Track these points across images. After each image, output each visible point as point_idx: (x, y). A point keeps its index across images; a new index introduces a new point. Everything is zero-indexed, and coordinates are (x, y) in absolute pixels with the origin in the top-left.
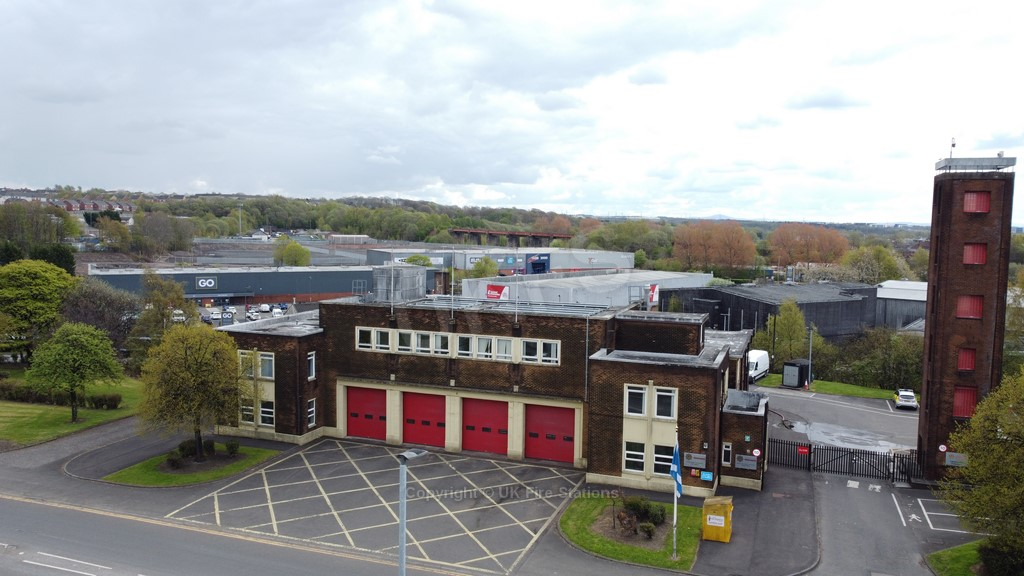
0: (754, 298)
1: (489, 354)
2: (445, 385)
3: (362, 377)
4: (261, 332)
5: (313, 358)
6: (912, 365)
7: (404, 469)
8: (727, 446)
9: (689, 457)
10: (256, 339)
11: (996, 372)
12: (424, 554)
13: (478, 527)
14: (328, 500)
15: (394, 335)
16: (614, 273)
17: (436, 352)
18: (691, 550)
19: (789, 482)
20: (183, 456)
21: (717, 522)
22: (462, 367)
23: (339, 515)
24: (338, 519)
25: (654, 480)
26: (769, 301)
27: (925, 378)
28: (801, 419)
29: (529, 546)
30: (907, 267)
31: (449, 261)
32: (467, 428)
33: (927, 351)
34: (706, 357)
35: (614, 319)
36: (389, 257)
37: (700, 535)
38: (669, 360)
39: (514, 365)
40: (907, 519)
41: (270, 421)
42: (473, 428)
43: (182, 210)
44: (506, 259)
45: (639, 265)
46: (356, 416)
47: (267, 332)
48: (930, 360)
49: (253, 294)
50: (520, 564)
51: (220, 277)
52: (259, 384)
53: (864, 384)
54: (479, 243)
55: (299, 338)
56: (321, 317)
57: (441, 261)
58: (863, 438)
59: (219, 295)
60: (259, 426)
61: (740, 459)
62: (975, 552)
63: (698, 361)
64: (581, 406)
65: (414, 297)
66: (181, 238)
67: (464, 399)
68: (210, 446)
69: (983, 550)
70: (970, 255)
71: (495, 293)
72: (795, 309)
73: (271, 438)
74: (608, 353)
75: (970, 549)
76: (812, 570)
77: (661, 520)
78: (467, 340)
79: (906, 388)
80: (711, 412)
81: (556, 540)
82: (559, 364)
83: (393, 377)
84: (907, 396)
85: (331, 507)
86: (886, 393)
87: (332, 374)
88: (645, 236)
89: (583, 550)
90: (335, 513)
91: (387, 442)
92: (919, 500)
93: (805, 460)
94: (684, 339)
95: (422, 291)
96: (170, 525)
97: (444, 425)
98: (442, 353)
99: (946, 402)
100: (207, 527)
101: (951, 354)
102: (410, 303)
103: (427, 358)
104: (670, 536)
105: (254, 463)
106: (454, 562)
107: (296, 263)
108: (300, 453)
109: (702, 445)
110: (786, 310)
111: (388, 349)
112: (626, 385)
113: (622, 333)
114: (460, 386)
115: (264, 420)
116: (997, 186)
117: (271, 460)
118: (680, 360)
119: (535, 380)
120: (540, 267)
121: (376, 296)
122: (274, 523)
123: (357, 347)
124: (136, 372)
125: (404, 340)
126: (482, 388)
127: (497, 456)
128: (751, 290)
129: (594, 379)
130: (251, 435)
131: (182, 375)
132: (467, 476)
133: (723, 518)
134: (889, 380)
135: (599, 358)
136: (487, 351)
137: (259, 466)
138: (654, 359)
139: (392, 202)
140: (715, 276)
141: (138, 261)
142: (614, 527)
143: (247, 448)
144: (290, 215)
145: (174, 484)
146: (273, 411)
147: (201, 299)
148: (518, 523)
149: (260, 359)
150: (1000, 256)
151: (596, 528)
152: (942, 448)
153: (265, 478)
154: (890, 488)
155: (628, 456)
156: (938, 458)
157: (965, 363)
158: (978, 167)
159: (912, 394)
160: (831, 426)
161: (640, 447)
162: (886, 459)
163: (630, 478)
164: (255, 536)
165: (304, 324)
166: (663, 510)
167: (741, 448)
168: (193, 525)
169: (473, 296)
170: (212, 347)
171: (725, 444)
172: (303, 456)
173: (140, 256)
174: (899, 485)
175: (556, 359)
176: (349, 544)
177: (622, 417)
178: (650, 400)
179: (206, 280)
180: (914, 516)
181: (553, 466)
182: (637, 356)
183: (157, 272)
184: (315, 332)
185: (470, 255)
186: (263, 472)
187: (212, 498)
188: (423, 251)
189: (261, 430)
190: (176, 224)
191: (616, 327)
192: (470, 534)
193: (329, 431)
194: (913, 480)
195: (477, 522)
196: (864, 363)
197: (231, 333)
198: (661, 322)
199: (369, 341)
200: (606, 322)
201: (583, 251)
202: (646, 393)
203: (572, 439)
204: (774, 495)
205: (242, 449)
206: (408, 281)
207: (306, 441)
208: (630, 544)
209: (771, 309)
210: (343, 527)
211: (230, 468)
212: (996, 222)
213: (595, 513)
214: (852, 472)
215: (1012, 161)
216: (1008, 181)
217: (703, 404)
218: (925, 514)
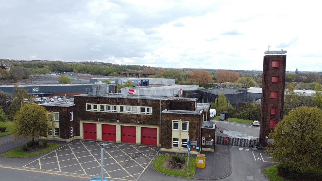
0: (212, 93)
1: (130, 112)
2: (116, 122)
3: (88, 120)
4: (55, 106)
5: (72, 114)
6: (258, 113)
7: (103, 149)
8: (204, 139)
9: (192, 142)
10: (53, 108)
11: (281, 114)
12: (109, 176)
13: (127, 167)
14: (77, 160)
15: (99, 106)
16: (168, 86)
17: (112, 111)
18: (193, 171)
19: (222, 149)
20: (28, 147)
21: (201, 162)
22: (121, 116)
23: (81, 164)
24: (81, 165)
25: (182, 150)
26: (216, 94)
27: (261, 117)
28: (226, 130)
29: (143, 172)
30: (256, 83)
31: (116, 82)
32: (123, 135)
33: (262, 109)
34: (197, 111)
35: (169, 100)
36: (97, 81)
37: (196, 166)
38: (186, 112)
39: (138, 115)
40: (256, 159)
41: (58, 134)
42: (125, 135)
43: (27, 66)
44: (135, 81)
45: (176, 83)
46: (87, 132)
47: (57, 106)
48: (263, 111)
49: (51, 93)
50: (140, 178)
51: (40, 88)
52: (54, 122)
53: (244, 119)
54: (126, 76)
55: (67, 107)
56: (75, 100)
57: (114, 82)
58: (244, 135)
59: (40, 94)
60: (54, 136)
61: (208, 142)
62: (276, 168)
63: (195, 113)
64: (159, 127)
65: (105, 94)
66: (27, 75)
67: (122, 126)
68: (37, 143)
69: (278, 168)
70: (274, 80)
71: (132, 92)
72: (223, 96)
73: (58, 140)
74: (167, 110)
75: (275, 167)
76: (229, 175)
77: (184, 162)
78: (123, 107)
79: (256, 120)
80: (199, 128)
81: (151, 169)
82: (152, 114)
83: (99, 119)
84: (256, 122)
85: (79, 162)
86: (250, 121)
87: (79, 119)
88: (178, 74)
89: (160, 172)
90: (80, 164)
91: (97, 140)
92: (260, 153)
93: (227, 142)
94: (190, 106)
95: (108, 92)
96: (24, 170)
97: (115, 134)
98: (115, 111)
99: (267, 124)
100: (36, 170)
101: (269, 109)
102: (103, 96)
103: (110, 113)
104: (186, 167)
105: (52, 148)
106: (119, 178)
107: (66, 83)
108: (68, 145)
109: (196, 138)
110: (221, 97)
111: (97, 110)
112: (173, 121)
113: (171, 104)
114: (120, 122)
115: (56, 134)
116: (281, 59)
117: (58, 147)
118: (189, 113)
119: (144, 119)
120: (145, 84)
121: (93, 93)
122: (60, 168)
123: (87, 110)
124: (11, 119)
125: (102, 107)
126: (128, 122)
127: (132, 144)
128: (210, 90)
129: (163, 119)
130: (51, 139)
131: (27, 120)
132: (123, 150)
133: (202, 161)
134: (251, 117)
135: (164, 112)
136: (129, 110)
137: (54, 149)
138: (181, 112)
139: (98, 63)
140: (200, 86)
141: (12, 82)
142: (169, 165)
143: (50, 143)
144: (64, 67)
145: (25, 156)
146: (59, 131)
147: (34, 95)
148: (139, 165)
149: (54, 114)
150: (282, 80)
151: (164, 165)
152: (267, 137)
153: (56, 153)
154: (251, 150)
155: (174, 142)
156: (265, 141)
157: (273, 112)
158: (276, 54)
159: (258, 121)
160: (234, 132)
161: (177, 140)
162: (250, 141)
163: (174, 149)
164: (53, 172)
165: (69, 103)
166: (184, 159)
167: (208, 139)
168: (32, 170)
169: (124, 93)
170: (38, 111)
171: (203, 138)
172: (69, 146)
173: (13, 81)
174: (254, 149)
175: (151, 113)
176: (85, 174)
177: (171, 131)
178: (180, 125)
179: (36, 89)
180: (258, 158)
181: (150, 146)
182: (176, 112)
183: (19, 86)
184: (73, 105)
185: (123, 80)
186: (56, 151)
187: (38, 160)
188: (108, 79)
189: (54, 137)
190: (25, 70)
191: (170, 102)
192: (124, 169)
193: (78, 137)
194: (258, 147)
195: (126, 165)
196: (244, 112)
197: (44, 106)
198: (183, 101)
199: (91, 108)
200: (166, 101)
201: (159, 79)
202: (179, 123)
203: (156, 138)
204: (218, 153)
205: (48, 144)
206: (103, 88)
207: (70, 141)
208: (174, 170)
209: (216, 96)
210: (83, 168)
211: (44, 150)
212: (281, 70)
213: (163, 161)
214: (241, 146)
215: (285, 52)
216: (284, 58)
217: (196, 126)
218: (262, 157)
